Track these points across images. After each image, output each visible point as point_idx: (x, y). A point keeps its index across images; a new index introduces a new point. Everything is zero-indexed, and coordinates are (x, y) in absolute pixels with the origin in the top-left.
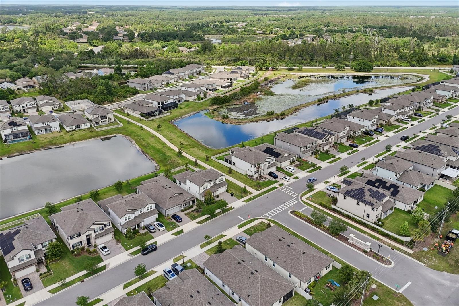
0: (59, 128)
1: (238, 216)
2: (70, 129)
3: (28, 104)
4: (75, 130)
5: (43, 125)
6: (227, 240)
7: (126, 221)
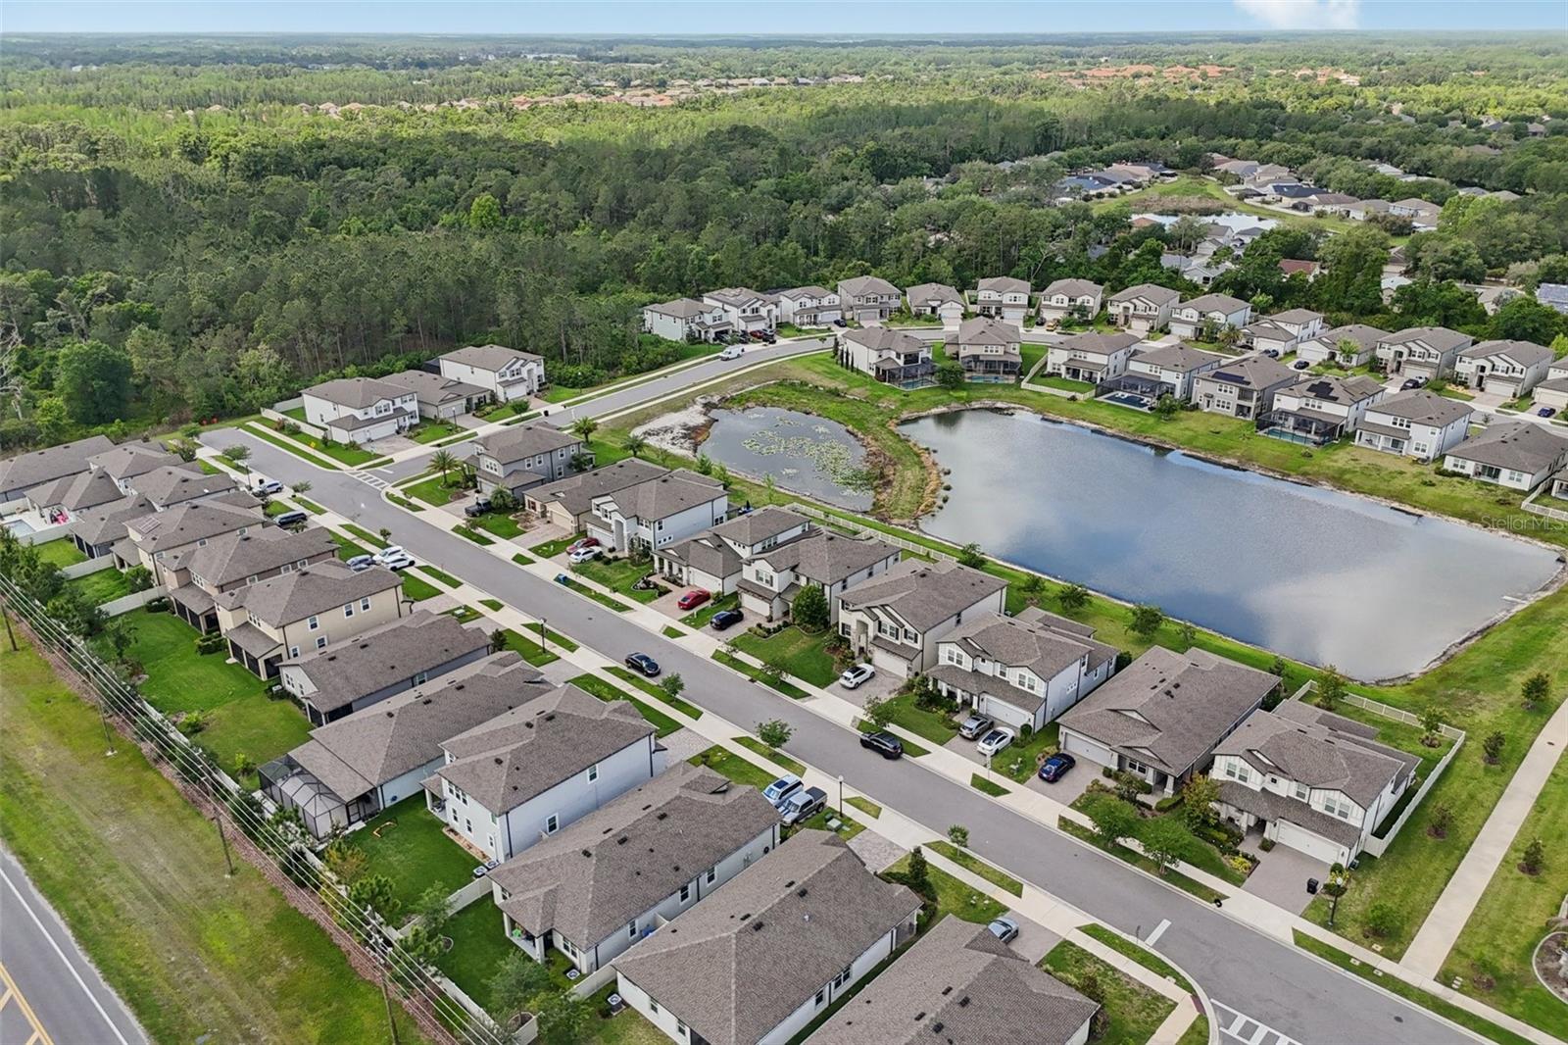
0: (1431, 453)
1: (1166, 924)
2: (1456, 465)
3: (1501, 364)
4: (1467, 477)
5: (1395, 423)
6: (990, 899)
7: (951, 663)
